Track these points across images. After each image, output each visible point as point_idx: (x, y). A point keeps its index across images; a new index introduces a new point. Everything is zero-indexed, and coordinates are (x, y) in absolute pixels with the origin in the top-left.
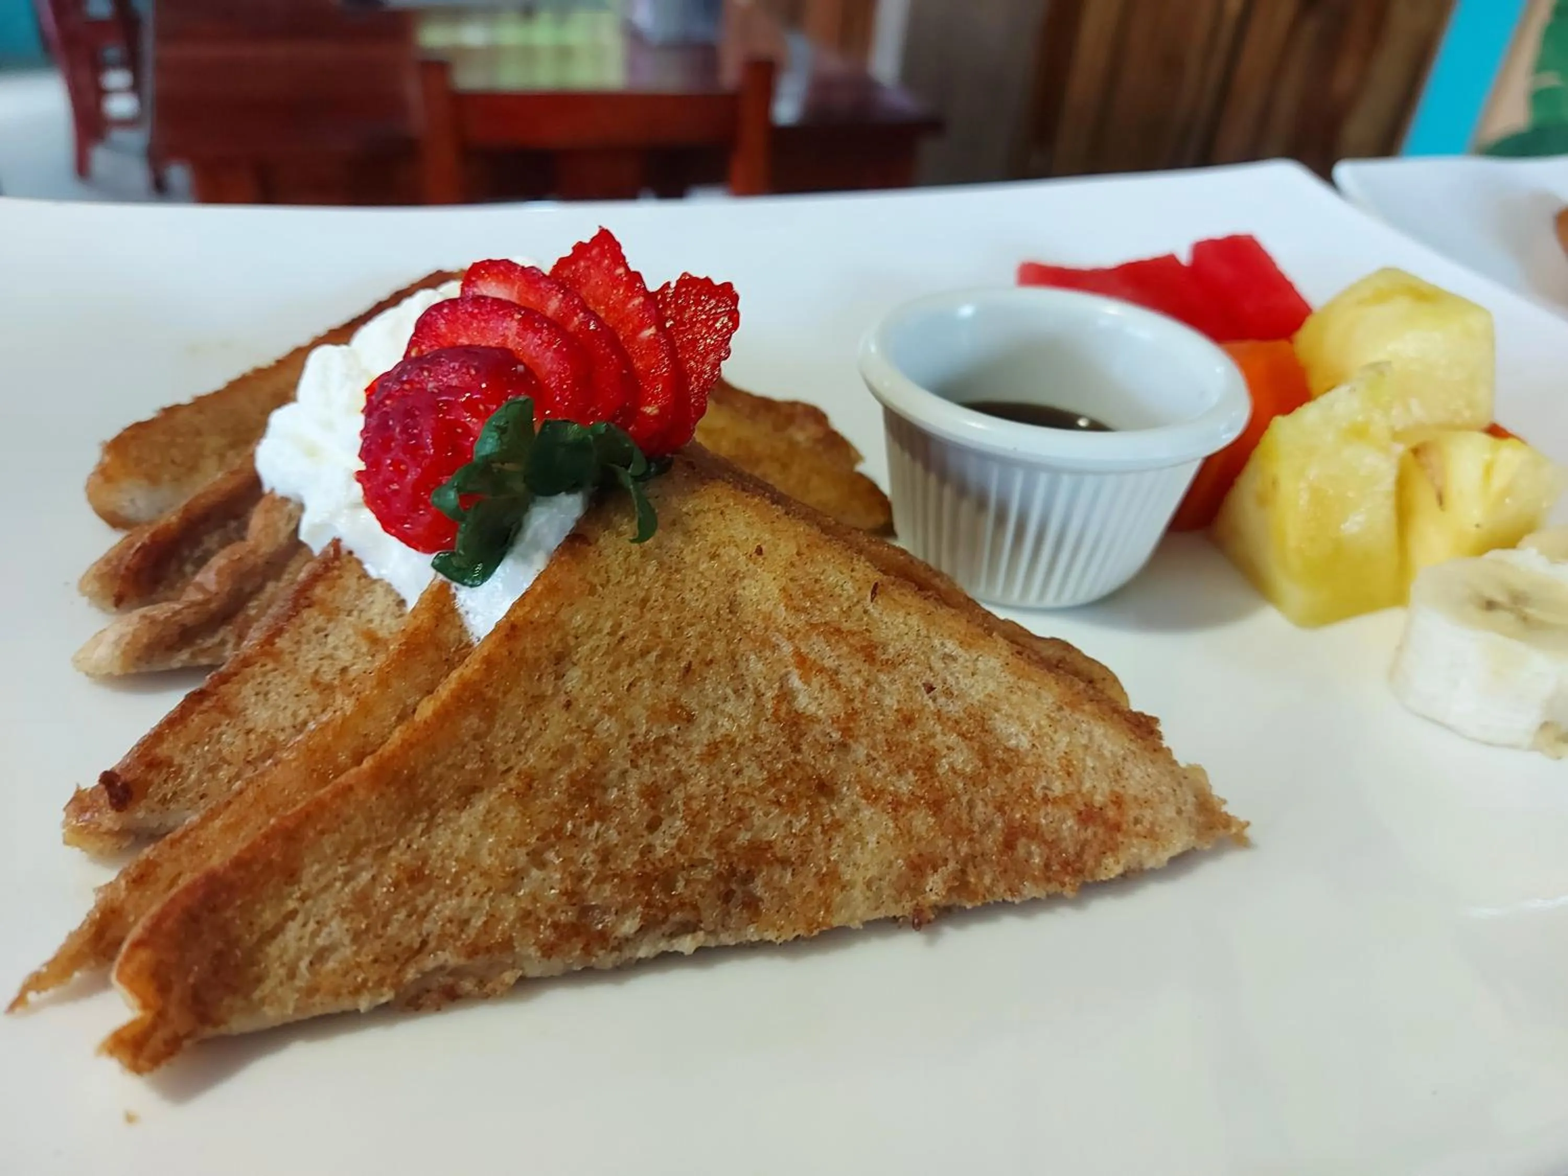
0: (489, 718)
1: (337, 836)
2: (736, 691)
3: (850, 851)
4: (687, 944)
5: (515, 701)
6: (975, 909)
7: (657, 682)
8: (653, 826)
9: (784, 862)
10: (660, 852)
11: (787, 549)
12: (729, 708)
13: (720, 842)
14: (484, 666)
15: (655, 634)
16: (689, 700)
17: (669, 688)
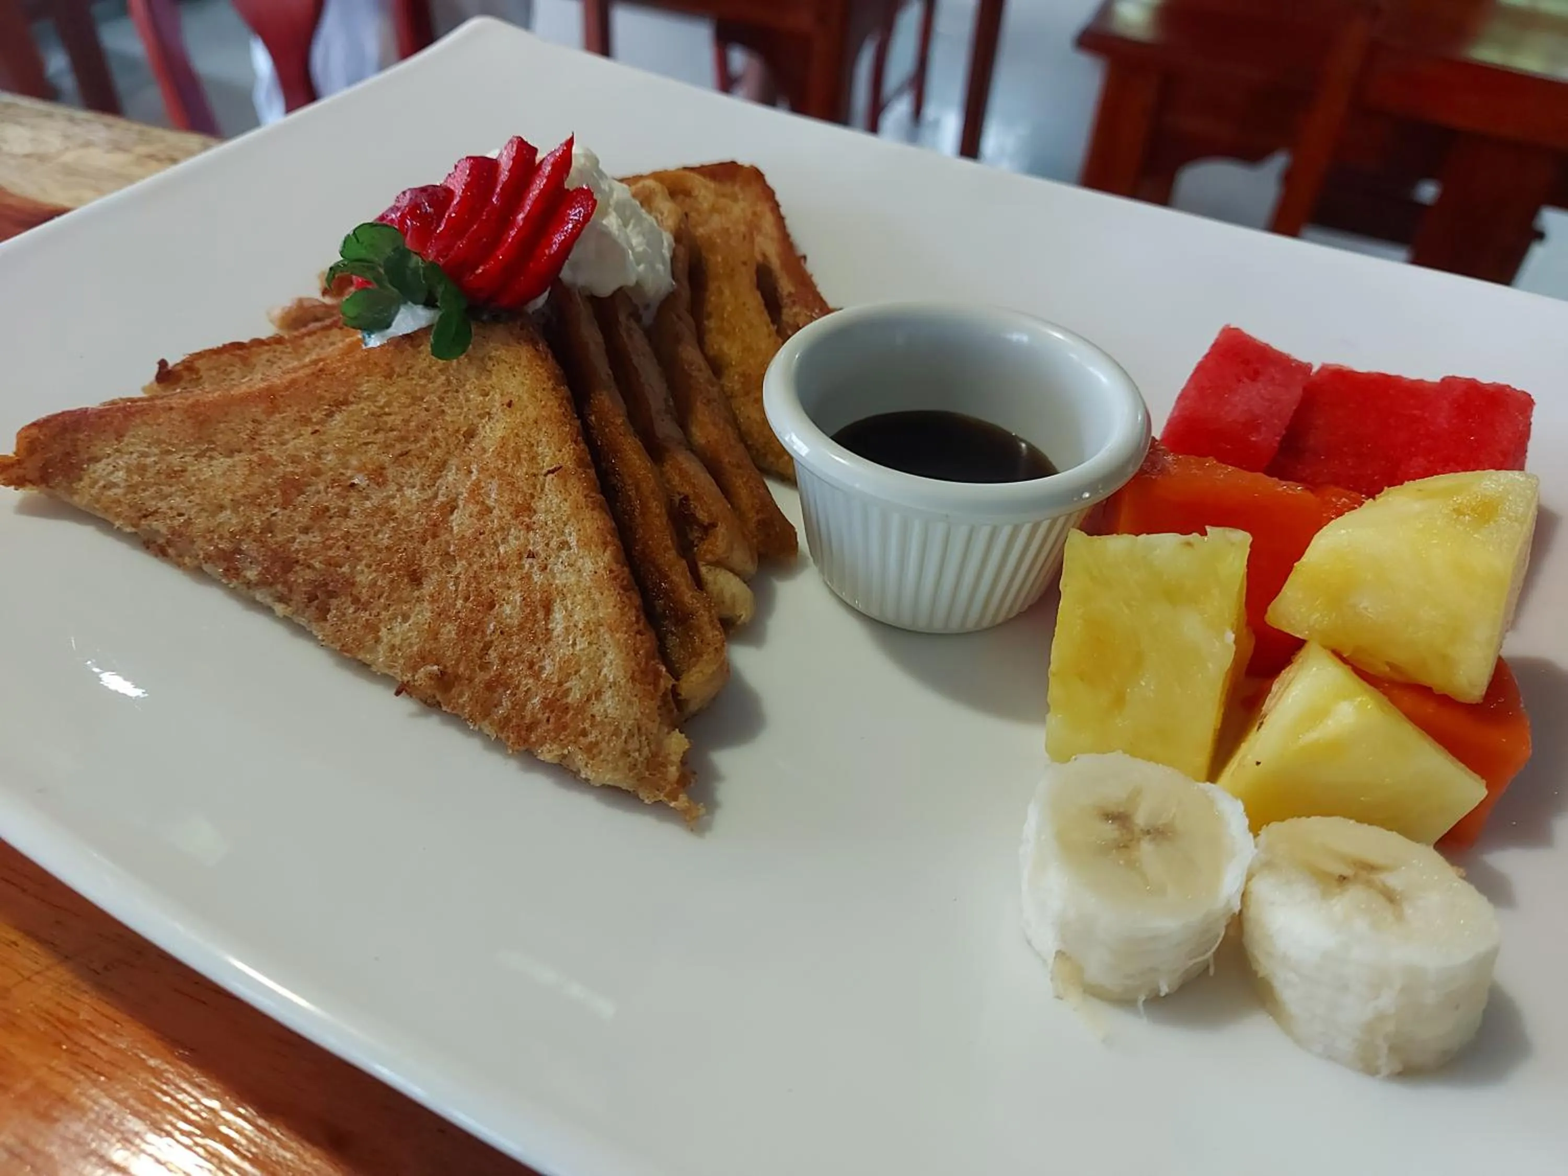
0: (270, 413)
1: (149, 429)
2: (423, 485)
3: (393, 618)
4: (279, 608)
5: (291, 413)
6: (445, 712)
7: (381, 451)
8: (306, 530)
9: (356, 600)
10: (296, 546)
11: (532, 412)
12: (408, 492)
13: (329, 563)
14: (287, 384)
15: (406, 422)
16: (390, 472)
17: (387, 459)
